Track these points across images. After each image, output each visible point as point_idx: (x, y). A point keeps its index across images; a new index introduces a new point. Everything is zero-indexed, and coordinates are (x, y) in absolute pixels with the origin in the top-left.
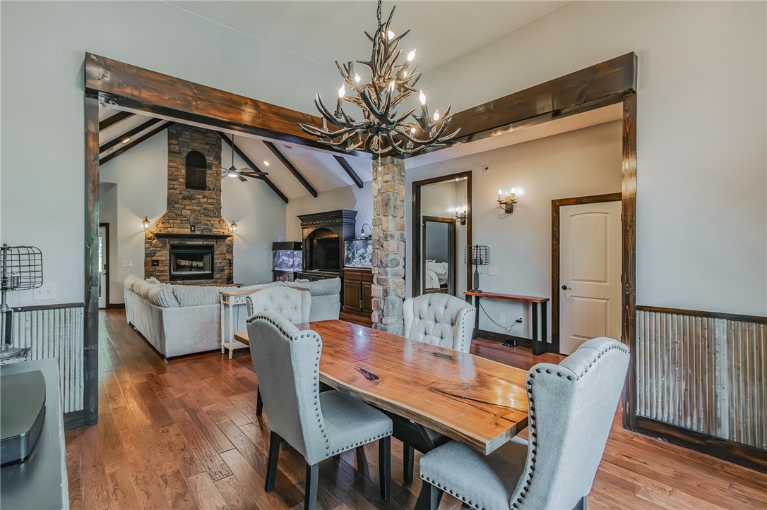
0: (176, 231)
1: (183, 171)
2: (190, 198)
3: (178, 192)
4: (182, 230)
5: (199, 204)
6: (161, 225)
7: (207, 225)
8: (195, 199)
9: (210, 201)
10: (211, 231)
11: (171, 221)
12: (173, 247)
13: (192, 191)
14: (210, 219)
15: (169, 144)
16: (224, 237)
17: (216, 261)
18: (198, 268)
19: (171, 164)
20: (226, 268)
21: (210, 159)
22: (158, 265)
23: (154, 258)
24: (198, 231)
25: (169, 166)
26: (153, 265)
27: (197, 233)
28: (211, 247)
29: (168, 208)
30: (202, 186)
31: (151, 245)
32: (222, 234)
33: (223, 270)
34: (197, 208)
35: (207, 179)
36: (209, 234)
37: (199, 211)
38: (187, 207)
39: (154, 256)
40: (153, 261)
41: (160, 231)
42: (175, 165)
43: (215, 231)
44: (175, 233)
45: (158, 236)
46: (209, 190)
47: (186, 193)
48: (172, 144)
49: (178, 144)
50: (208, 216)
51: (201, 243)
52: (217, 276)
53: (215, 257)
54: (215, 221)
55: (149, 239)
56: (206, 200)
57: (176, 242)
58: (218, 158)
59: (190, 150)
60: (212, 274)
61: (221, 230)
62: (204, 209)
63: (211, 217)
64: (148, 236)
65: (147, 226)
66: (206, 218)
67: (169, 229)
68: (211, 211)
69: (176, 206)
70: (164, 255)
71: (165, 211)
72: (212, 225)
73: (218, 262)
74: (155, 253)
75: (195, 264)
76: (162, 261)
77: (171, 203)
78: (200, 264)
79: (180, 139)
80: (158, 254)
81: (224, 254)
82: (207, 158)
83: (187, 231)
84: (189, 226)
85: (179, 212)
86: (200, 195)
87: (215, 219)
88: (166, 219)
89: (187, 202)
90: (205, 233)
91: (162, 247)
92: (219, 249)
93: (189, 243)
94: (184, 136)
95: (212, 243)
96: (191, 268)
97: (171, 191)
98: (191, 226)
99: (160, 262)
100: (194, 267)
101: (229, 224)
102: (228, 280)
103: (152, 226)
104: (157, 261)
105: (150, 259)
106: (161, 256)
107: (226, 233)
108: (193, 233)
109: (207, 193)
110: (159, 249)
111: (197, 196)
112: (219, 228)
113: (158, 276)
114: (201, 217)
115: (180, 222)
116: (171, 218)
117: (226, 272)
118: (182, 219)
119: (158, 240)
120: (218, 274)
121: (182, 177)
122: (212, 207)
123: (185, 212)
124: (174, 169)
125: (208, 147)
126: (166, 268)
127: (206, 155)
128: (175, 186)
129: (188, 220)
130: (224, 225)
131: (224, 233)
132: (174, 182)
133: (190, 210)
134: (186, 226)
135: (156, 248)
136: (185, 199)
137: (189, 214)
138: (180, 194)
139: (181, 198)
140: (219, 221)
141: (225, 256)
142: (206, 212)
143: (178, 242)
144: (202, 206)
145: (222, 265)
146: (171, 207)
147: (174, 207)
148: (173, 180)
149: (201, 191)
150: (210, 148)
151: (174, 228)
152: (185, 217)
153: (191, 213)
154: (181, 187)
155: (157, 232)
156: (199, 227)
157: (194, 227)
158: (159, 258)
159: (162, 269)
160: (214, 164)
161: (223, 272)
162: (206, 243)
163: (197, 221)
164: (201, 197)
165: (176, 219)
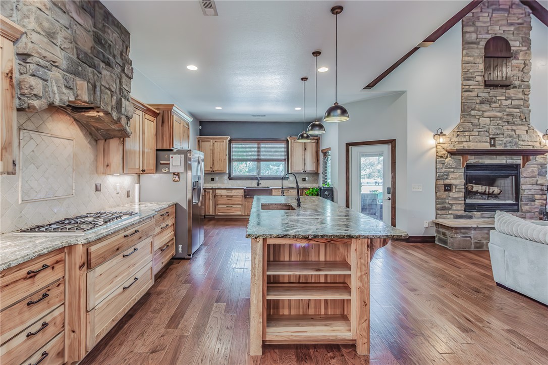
0: (473, 146)
1: (481, 66)
2: (489, 102)
3: (474, 94)
4: (480, 144)
6: (455, 139)
7: (510, 136)
8: (495, 102)
9: (515, 103)
10: (516, 144)
11: (466, 133)
12: (469, 167)
13: (493, 92)
14: (514, 128)
15: (464, 33)
16: (535, 153)
17: (522, 187)
19: (466, 59)
20: (537, 197)
21: (515, 45)
22: (450, 191)
23: (447, 182)
24: (500, 145)
25: (464, 63)
26: (446, 190)
27: (498, 147)
28: (516, 167)
29: (463, 116)
30: (506, 85)
31: (444, 164)
32: (531, 148)
33: (532, 199)
34: (499, 114)
35: (512, 73)
36: (515, 148)
37: (501, 118)
38: (486, 114)
39: (447, 178)
40: (446, 185)
41: (454, 146)
42: (471, 59)
43: (522, 145)
44: (471, 148)
45: (452, 153)
47: (484, 95)
48: (466, 32)
49: (476, 32)
50: (513, 124)
51: (504, 162)
53: (522, 181)
54: (521, 130)
55: (441, 157)
56: (509, 102)
57: (472, 160)
58: (527, 42)
59: (490, 36)
60: (517, 204)
61: (530, 143)
62: (507, 115)
63: (516, 125)
64: (439, 154)
65: (441, 140)
66: (509, 127)
67: (465, 144)
68: (516, 117)
69: (473, 113)
70: (457, 178)
71: (458, 121)
72: (519, 136)
73: (525, 188)
74: (448, 175)
75: (490, 190)
76: (456, 185)
77: (466, 110)
78: (497, 190)
79: (478, 24)
80: (451, 176)
81: (534, 177)
82: (511, 43)
83: (486, 146)
84: (488, 139)
85: (475, 121)
86: (502, 95)
87: (522, 127)
88: (461, 131)
89: (485, 107)
90: (509, 148)
91: (456, 168)
92: (527, 170)
93: (487, 162)
94: (481, 19)
95: (518, 161)
97: (467, 93)
98: (491, 139)
99: (453, 187)
100: (489, 194)
101: (540, 134)
103: (447, 141)
104: (451, 185)
105: (442, 182)
106: (455, 179)
107: (537, 146)
108: (493, 148)
109: (511, 92)
110: (453, 170)
111: (498, 98)
112: (528, 140)
113: (452, 205)
114: (503, 126)
115: (477, 134)
116: (467, 130)
117: (537, 203)
118: (480, 130)
119: (452, 158)
120: (526, 204)
121: (480, 74)
122: (518, 110)
123: (483, 121)
124: (470, 64)
125: (512, 28)
126: (462, 194)
127: (511, 40)
128: (471, 87)
129: (487, 132)
130: (534, 136)
131: (533, 147)
132: (470, 83)
133: (490, 117)
134: (484, 139)
135: (449, 168)
136: (483, 103)
137: (488, 123)
138: (478, 96)
139: (478, 101)
140: (527, 131)
141: (537, 180)
142: (510, 118)
143: (475, 161)
144: (505, 111)
145: (532, 192)
146: (467, 115)
147: (470, 115)
148: (469, 80)
149: (504, 91)
150: (516, 29)
151: (470, 141)
152: (484, 127)
153: (491, 121)
154: (478, 87)
155: (450, 148)
156: (501, 139)
157: (494, 139)
158: (453, 182)
159: (456, 195)
160: (521, 51)
161: (533, 203)
162: (510, 161)
163: (498, 132)
164: (504, 98)
165: (473, 131)
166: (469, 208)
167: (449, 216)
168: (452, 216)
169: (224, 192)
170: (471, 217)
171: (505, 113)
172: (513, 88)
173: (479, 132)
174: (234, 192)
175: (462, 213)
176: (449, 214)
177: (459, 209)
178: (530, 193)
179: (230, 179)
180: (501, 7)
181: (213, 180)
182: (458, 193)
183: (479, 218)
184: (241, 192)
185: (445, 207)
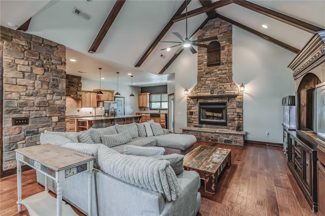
0: (202, 94)
1: (206, 57)
2: (210, 73)
4: (205, 93)
5: (216, 76)
6: (194, 92)
7: (221, 88)
8: (213, 73)
9: (223, 72)
10: (224, 92)
11: (199, 89)
12: (201, 104)
13: (211, 68)
14: (223, 84)
16: (235, 96)
17: (228, 114)
18: (218, 118)
20: (236, 119)
21: (223, 43)
22: (192, 115)
23: (191, 111)
24: (215, 93)
27: (215, 94)
28: (225, 104)
29: (198, 81)
30: (218, 63)
31: (189, 103)
32: (233, 94)
33: (234, 120)
34: (214, 78)
35: (221, 57)
36: (223, 94)
37: (216, 80)
38: (208, 79)
39: (191, 109)
40: (191, 112)
41: (194, 95)
42: (201, 54)
43: (227, 92)
45: (192, 98)
46: (223, 64)
47: (207, 70)
50: (222, 82)
51: (218, 101)
52: (229, 124)
53: (228, 110)
54: (227, 85)
55: (188, 100)
56: (220, 72)
58: (230, 40)
60: (226, 122)
61: (232, 91)
62: (219, 78)
63: (224, 83)
65: (186, 92)
66: (221, 84)
67: (199, 94)
68: (224, 79)
69: (202, 79)
70: (196, 109)
71: (196, 83)
72: (225, 88)
73: (230, 114)
74: (191, 108)
75: (215, 115)
76: (195, 112)
77: (199, 78)
78: (220, 115)
80: (193, 108)
81: (235, 108)
82: (221, 43)
83: (209, 94)
84: (210, 91)
85: (203, 83)
86: (216, 69)
87: (228, 84)
88: (196, 88)
89: (208, 75)
90: (220, 94)
91: (195, 104)
92: (231, 105)
93: (210, 101)
95: (226, 101)
96: (213, 117)
97: (200, 70)
98: (211, 91)
99: (194, 113)
100: (216, 117)
101: (239, 86)
102: (237, 128)
103: (189, 93)
104: (192, 112)
105: (189, 111)
106: (194, 109)
107: (236, 92)
108: (212, 95)
109: (221, 67)
110: (193, 105)
111: (214, 71)
112: (231, 89)
113: (193, 121)
114: (217, 84)
115: (204, 88)
116: (199, 87)
117: (236, 122)
118: (206, 86)
119: (193, 100)
120: (230, 122)
121: (205, 60)
122: (225, 75)
123: (207, 82)
124: (201, 57)
125: (222, 35)
126: (197, 116)
127: (221, 41)
128: (201, 67)
129: (209, 87)
130: (234, 87)
131: (234, 93)
132: (201, 65)
133: (210, 80)
134: (208, 90)
135: (191, 105)
136: (207, 74)
137: (210, 83)
138: (204, 71)
139: (204, 73)
140: (231, 85)
141: (236, 110)
142: (220, 80)
143: (203, 101)
144: (218, 76)
145: (233, 116)
146: (200, 80)
147: (201, 80)
148: (200, 64)
149: (217, 67)
150: (224, 35)
151: (201, 92)
152: (207, 85)
153: (211, 82)
154: (204, 67)
155: (192, 95)
156: (216, 90)
157: (213, 91)
158: (193, 111)
159: (194, 117)
160: (227, 45)
161: (234, 122)
162: (220, 101)
163: (215, 87)
164: (217, 70)
165: (202, 87)
166: (201, 123)
167: (192, 126)
168: (193, 126)
169: (144, 115)
170: (201, 127)
171: (218, 77)
172: (222, 64)
173: (205, 87)
174: (147, 115)
175: (198, 125)
176: (192, 125)
177: (196, 123)
178: (232, 117)
179: (151, 109)
180: (216, 26)
181: (145, 110)
182: (196, 116)
183: (205, 127)
184: (149, 115)
185: (190, 122)
